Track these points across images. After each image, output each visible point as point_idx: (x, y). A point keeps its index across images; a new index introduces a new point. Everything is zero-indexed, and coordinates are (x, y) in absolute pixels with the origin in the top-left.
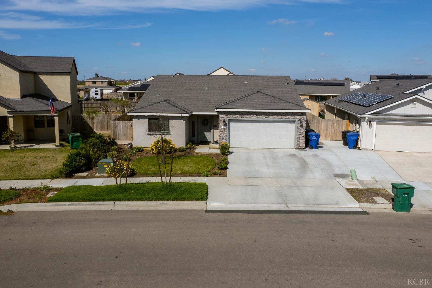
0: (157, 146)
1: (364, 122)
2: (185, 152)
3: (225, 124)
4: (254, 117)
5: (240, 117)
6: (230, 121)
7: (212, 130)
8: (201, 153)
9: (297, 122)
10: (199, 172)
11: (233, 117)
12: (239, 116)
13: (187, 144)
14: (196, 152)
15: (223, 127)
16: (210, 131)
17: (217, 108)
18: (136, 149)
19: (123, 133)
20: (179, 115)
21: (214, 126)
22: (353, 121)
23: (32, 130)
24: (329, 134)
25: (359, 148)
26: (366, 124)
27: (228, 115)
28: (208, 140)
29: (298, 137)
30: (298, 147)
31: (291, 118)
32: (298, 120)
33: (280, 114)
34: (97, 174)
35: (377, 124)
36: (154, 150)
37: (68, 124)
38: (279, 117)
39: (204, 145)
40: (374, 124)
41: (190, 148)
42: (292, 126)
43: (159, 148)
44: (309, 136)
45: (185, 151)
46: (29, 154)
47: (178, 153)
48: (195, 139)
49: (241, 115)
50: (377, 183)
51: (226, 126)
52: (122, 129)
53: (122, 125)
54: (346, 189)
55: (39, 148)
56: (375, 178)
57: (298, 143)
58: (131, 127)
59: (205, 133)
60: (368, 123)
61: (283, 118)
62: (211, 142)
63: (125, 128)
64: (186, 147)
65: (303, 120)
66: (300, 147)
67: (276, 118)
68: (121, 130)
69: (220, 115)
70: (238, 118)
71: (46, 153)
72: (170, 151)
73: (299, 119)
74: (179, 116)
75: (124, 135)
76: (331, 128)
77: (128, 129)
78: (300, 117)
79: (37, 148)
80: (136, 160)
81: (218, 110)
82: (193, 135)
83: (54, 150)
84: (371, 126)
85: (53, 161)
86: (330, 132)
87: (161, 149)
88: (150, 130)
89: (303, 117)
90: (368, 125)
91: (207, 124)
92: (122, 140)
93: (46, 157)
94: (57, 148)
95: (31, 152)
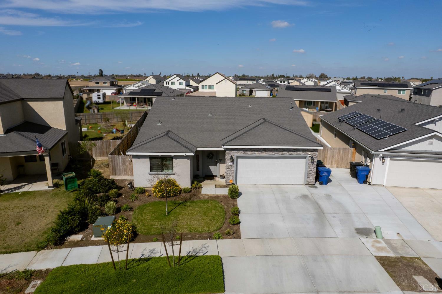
0: (161, 189)
1: (377, 158)
2: (190, 193)
3: (233, 161)
4: (263, 154)
5: (248, 154)
6: (238, 157)
7: (218, 164)
8: (207, 195)
9: (308, 158)
10: (209, 231)
11: (241, 153)
12: (247, 152)
13: (192, 183)
14: (203, 194)
15: (231, 163)
16: (216, 165)
17: (224, 145)
18: (137, 191)
19: (122, 168)
20: (184, 154)
21: (220, 160)
22: (362, 152)
23: (22, 166)
24: (335, 162)
25: (370, 184)
26: (379, 160)
27: (236, 152)
28: (213, 173)
29: (308, 174)
30: (308, 183)
31: (302, 154)
32: (310, 157)
33: (290, 150)
34: (93, 238)
35: (391, 160)
36: (157, 193)
37: (63, 155)
38: (290, 153)
39: (209, 181)
40: (388, 160)
41: (196, 188)
42: (303, 162)
43: (163, 191)
44: (320, 172)
45: (191, 191)
46: (16, 202)
47: (183, 195)
48: (200, 173)
49: (249, 151)
50: (407, 245)
51: (234, 163)
52: (122, 163)
53: (122, 160)
54: (376, 257)
55: (29, 190)
56: (401, 236)
57: (308, 179)
58: (132, 161)
59: (210, 167)
60: (381, 159)
61: (294, 154)
62: (216, 175)
63: (124, 163)
64: (192, 187)
65: (314, 156)
66: (310, 183)
67: (286, 154)
68: (121, 165)
69: (228, 152)
70: (247, 154)
71: (36, 199)
72: (174, 195)
73: (310, 155)
74: (184, 156)
75: (124, 171)
76: (336, 156)
77: (128, 164)
78: (312, 153)
79: (26, 192)
80: (138, 209)
81: (225, 147)
82: (198, 169)
83: (45, 193)
84: (383, 163)
85: (43, 215)
86: (336, 160)
87: (165, 194)
88: (152, 169)
89: (314, 153)
90: (380, 161)
91: (213, 158)
92: (122, 175)
93: (35, 207)
94: (50, 190)
95: (18, 199)
